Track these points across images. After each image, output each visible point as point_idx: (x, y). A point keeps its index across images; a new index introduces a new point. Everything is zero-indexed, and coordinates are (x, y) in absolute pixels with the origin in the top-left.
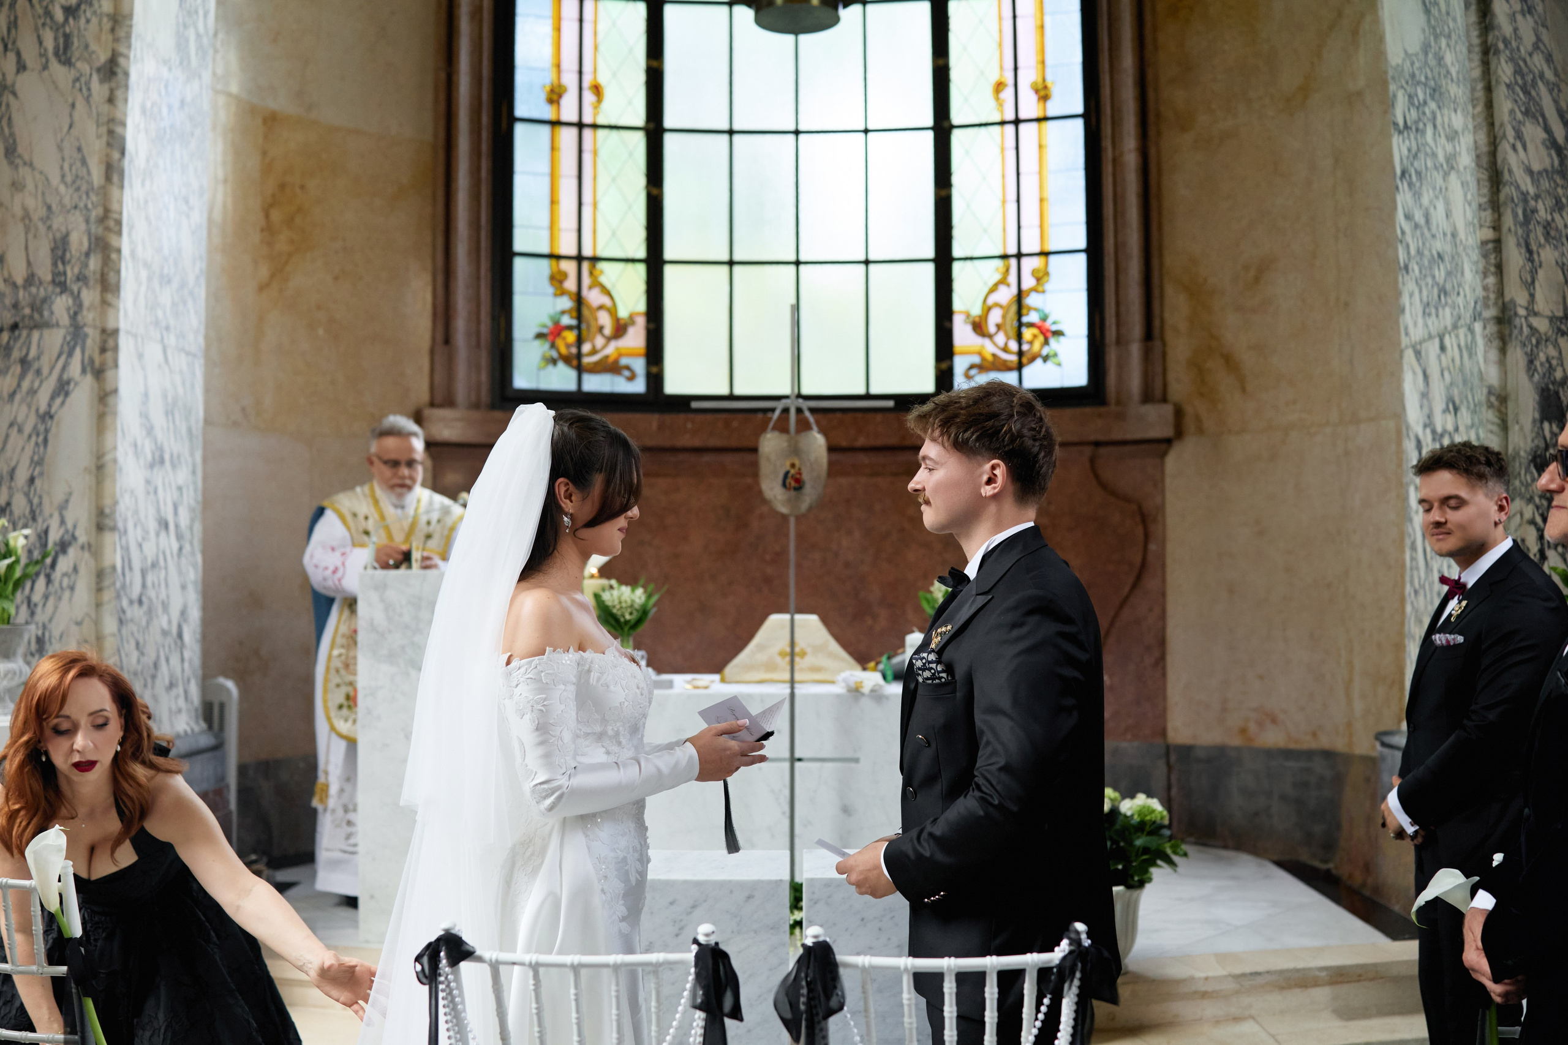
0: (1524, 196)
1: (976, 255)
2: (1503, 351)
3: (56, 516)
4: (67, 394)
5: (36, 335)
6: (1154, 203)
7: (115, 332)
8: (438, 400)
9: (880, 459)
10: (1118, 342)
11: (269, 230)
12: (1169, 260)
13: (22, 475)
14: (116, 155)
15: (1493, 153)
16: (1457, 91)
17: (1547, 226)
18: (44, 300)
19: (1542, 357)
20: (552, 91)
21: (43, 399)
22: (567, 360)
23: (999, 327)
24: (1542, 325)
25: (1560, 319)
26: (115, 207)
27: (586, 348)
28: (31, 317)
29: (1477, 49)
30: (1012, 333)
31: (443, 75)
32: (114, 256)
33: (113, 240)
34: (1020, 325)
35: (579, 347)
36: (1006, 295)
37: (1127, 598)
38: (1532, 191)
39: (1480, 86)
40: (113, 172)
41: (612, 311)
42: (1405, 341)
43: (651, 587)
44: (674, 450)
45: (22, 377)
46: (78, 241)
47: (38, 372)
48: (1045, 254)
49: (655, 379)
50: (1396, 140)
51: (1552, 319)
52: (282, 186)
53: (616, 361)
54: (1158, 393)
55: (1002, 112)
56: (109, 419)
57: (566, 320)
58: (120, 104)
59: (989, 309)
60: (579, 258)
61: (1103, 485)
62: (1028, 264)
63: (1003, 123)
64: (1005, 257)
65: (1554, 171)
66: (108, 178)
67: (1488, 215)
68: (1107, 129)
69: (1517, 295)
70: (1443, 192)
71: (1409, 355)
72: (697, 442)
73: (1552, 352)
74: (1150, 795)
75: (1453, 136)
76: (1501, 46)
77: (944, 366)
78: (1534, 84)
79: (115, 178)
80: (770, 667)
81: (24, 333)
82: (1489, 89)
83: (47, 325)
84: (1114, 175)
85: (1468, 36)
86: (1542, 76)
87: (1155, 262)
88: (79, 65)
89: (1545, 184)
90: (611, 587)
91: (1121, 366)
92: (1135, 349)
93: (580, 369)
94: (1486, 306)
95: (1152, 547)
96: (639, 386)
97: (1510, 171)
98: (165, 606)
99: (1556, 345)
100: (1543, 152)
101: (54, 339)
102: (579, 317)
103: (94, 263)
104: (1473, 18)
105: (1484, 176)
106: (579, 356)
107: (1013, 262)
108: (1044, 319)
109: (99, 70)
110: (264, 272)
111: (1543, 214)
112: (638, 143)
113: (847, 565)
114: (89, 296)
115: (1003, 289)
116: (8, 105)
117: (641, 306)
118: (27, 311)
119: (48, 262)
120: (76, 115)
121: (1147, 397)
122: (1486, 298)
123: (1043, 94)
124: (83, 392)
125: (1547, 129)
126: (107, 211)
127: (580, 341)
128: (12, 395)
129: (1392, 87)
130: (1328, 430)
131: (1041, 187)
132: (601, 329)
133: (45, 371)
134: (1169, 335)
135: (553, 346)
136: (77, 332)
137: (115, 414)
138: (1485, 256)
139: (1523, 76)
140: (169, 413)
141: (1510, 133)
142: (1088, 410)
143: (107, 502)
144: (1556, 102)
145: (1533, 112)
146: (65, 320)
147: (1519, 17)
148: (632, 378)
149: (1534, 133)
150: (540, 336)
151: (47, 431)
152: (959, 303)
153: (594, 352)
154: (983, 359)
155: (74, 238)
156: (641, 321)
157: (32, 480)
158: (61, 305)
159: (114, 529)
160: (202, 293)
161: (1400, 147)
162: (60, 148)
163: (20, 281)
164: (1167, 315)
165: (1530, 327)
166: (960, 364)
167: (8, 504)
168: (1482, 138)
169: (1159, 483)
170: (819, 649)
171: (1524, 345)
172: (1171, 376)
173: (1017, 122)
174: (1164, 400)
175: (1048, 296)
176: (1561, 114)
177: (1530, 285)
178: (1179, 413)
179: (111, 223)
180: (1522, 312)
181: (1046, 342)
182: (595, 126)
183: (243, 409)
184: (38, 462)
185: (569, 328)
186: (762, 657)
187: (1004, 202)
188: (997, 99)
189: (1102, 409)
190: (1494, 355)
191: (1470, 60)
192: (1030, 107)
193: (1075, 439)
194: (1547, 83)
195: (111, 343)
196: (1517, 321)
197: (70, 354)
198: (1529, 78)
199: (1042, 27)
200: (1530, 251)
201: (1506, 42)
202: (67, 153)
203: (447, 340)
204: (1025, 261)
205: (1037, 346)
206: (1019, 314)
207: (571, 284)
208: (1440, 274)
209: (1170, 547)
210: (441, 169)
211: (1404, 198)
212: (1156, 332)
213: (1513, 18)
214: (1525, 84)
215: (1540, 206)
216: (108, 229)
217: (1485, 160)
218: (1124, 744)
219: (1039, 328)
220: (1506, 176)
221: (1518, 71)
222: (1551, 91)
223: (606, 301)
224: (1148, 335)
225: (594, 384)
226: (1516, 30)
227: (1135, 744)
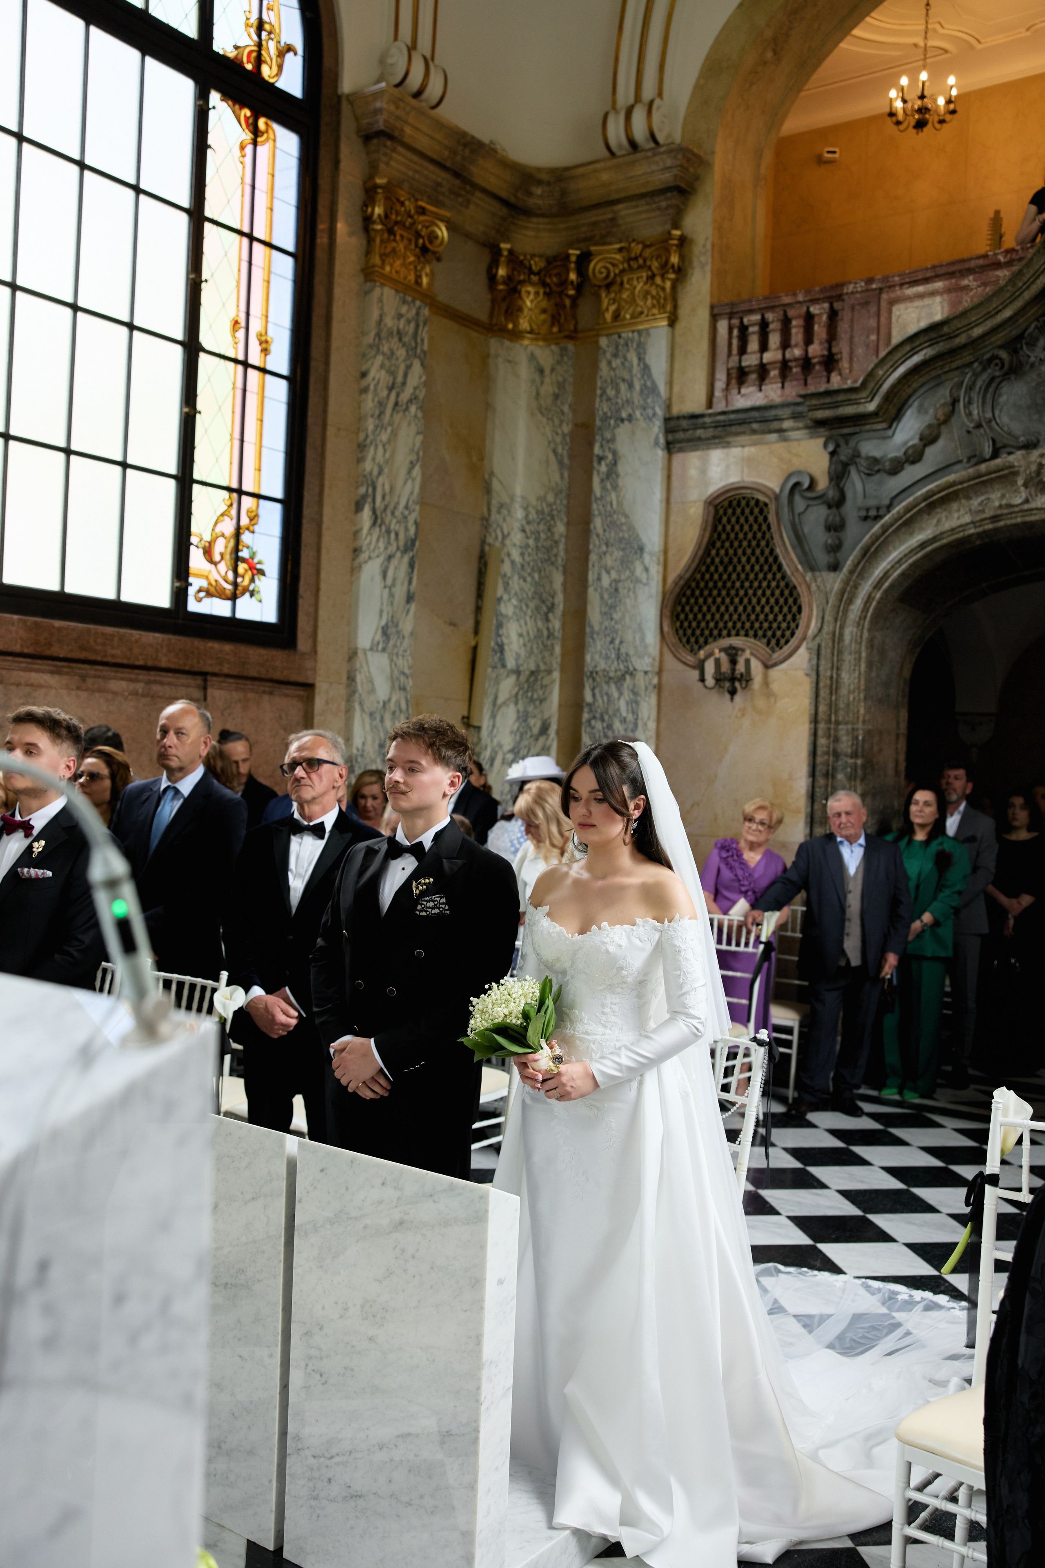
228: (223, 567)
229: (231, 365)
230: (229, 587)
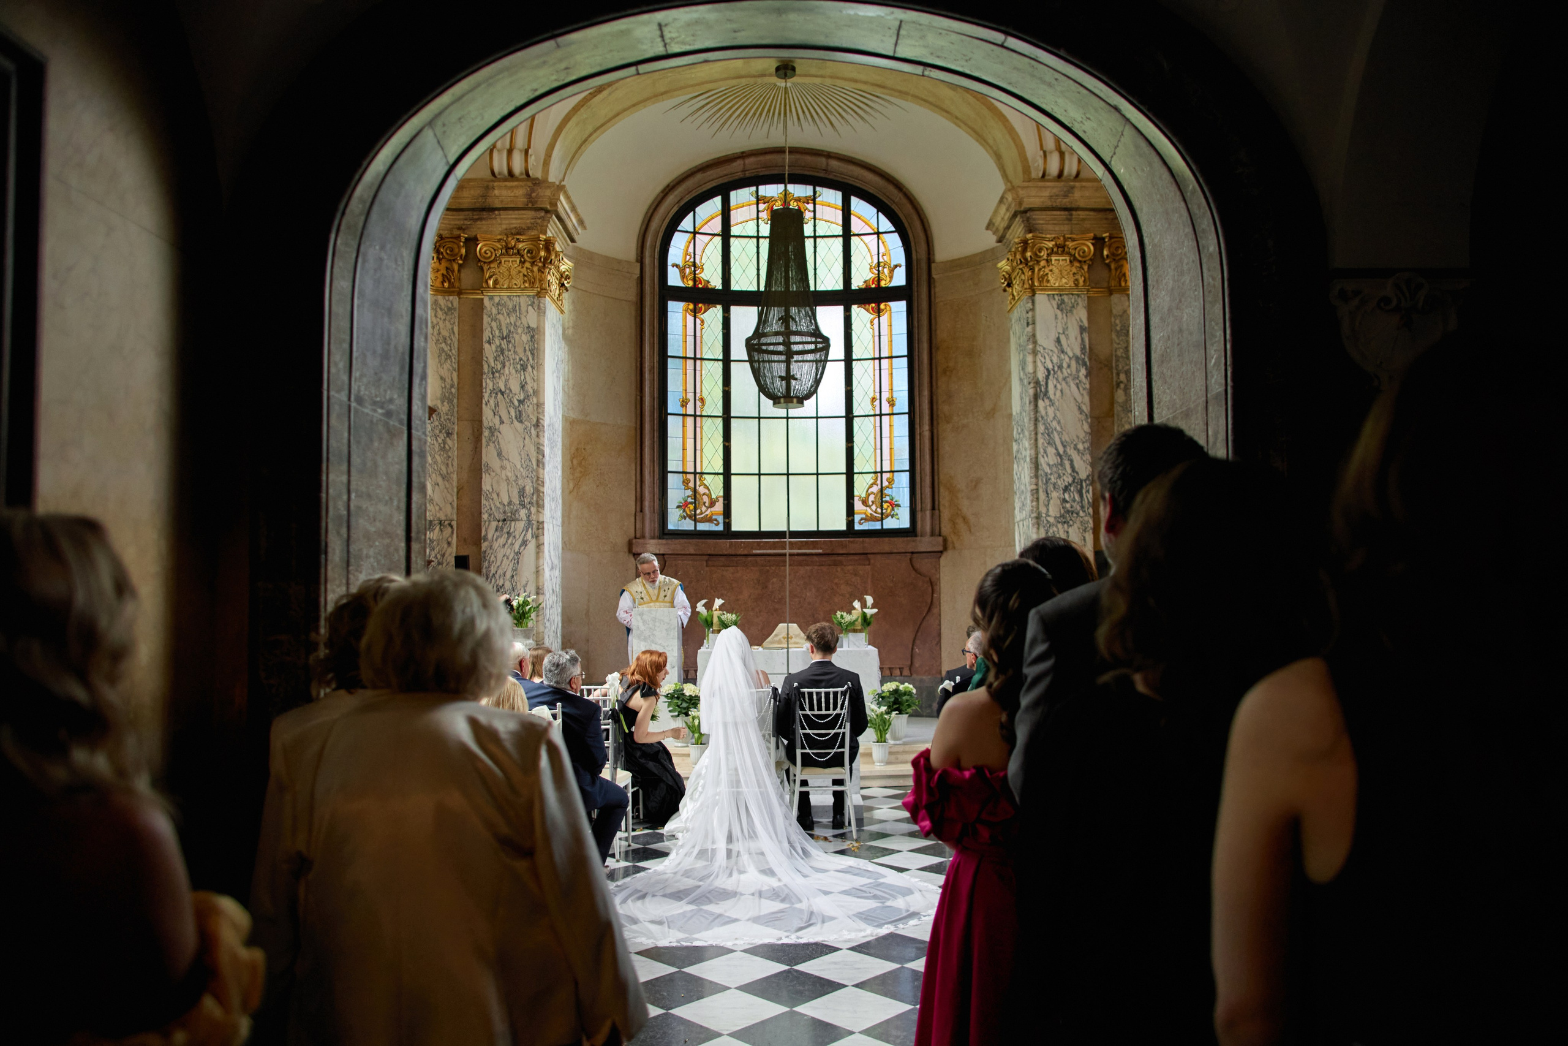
0: (1046, 474)
1: (863, 471)
2: (1038, 529)
3: (522, 589)
4: (526, 545)
5: (513, 523)
6: (936, 453)
7: (543, 522)
8: (638, 536)
9: (823, 559)
10: (921, 511)
11: (573, 468)
12: (942, 477)
13: (508, 575)
14: (541, 457)
15: (1037, 458)
16: (1027, 433)
17: (1054, 484)
18: (516, 511)
19: (1051, 531)
20: (683, 401)
21: (516, 547)
22: (690, 517)
23: (873, 502)
24: (1051, 520)
25: (1058, 518)
26: (541, 476)
27: (698, 511)
28: (511, 517)
29: (1033, 419)
30: (879, 505)
31: (639, 398)
32: (541, 494)
33: (541, 489)
34: (882, 502)
35: (695, 512)
36: (875, 489)
37: (924, 617)
38: (1049, 472)
39: (1033, 433)
40: (540, 463)
41: (709, 496)
42: (1016, 520)
43: (738, 614)
44: (736, 555)
45: (508, 538)
46: (529, 489)
47: (514, 537)
48: (892, 472)
49: (727, 525)
50: (1014, 443)
51: (1055, 518)
52: (577, 449)
53: (711, 517)
54: (937, 532)
55: (874, 410)
56: (541, 554)
57: (690, 500)
58: (541, 438)
59: (869, 495)
60: (695, 473)
61: (915, 570)
62: (885, 476)
63: (875, 415)
64: (875, 473)
65: (1058, 464)
66: (538, 466)
67: (1034, 480)
68: (917, 420)
69: (1043, 510)
70: (1023, 468)
71: (1016, 525)
72: (746, 552)
73: (1055, 529)
74: (909, 684)
75: (1026, 450)
76: (1040, 419)
77: (850, 519)
78: (1052, 432)
79: (541, 466)
80: (780, 642)
81: (508, 523)
82: (1036, 434)
83: (518, 520)
84: (920, 440)
85: (1029, 414)
86: (1055, 429)
87: (936, 478)
88: (526, 423)
89: (1054, 469)
90: (724, 614)
91: (923, 521)
92: (928, 513)
93: (696, 521)
94: (1033, 513)
95: (935, 595)
96: (720, 528)
97: (1041, 465)
98: (554, 621)
99: (1057, 526)
100: (1054, 458)
101: (521, 525)
102: (695, 499)
103: (535, 498)
104: (1032, 407)
105: (1033, 466)
106: (695, 515)
107: (879, 474)
108: (892, 500)
109: (534, 426)
110: (571, 486)
111: (1053, 480)
112: (719, 422)
113: (809, 603)
114: (533, 510)
115: (875, 486)
116: (497, 437)
117: (721, 494)
118: (509, 514)
119: (517, 497)
120: (526, 442)
121: (932, 534)
122: (1032, 510)
123: (892, 402)
124: (532, 545)
125: (1056, 449)
126: (538, 478)
127: (695, 509)
128: (504, 545)
129: (1013, 423)
130: (1001, 549)
131: (891, 443)
132: (705, 503)
133: (517, 537)
134: (942, 508)
135: (684, 511)
136: (529, 521)
137: (543, 552)
138: (1032, 495)
139: (1048, 430)
140: (554, 549)
141: (1042, 451)
142: (908, 538)
143: (541, 584)
144: (1060, 438)
145: (1051, 443)
146: (525, 518)
147: (1048, 408)
148: (717, 524)
149: (1051, 450)
150: (678, 507)
151: (518, 558)
152: (856, 493)
153: (702, 513)
154: (867, 516)
155: (527, 488)
156: (721, 500)
157: (513, 576)
158: (523, 513)
159: (543, 594)
160: (561, 501)
161: (1015, 447)
162: (520, 455)
163: (506, 503)
164: (941, 500)
165: (1047, 520)
166: (857, 518)
167: (503, 585)
168: (1033, 452)
169: (937, 568)
170: (797, 636)
171: (1044, 527)
172: (942, 525)
173: (881, 415)
174: (940, 535)
175: (894, 489)
176: (1062, 443)
177: (1047, 506)
178: (945, 540)
179: (540, 482)
180: (1044, 515)
181: (893, 509)
182: (701, 416)
183: (565, 542)
184: (515, 570)
185: (691, 503)
186: (776, 639)
187: (875, 449)
188: (873, 405)
189: (915, 538)
190: (1035, 530)
191: (1030, 423)
192: (886, 409)
193: (903, 551)
194: (1057, 432)
195: (541, 526)
196: (1042, 519)
197: (527, 531)
198: (1050, 430)
199: (892, 374)
200: (1047, 494)
201: (1042, 417)
202: (523, 456)
203: (641, 511)
204: (884, 474)
205: (889, 511)
206: (882, 497)
207: (691, 485)
208: (1023, 497)
209: (942, 595)
210: (639, 437)
211: (1015, 466)
212: (936, 506)
213: (1046, 408)
214: (1049, 433)
215: (1052, 477)
216: (539, 484)
217: (1034, 460)
218: (924, 677)
219: (890, 503)
220: (1040, 467)
221: (1046, 428)
222: (1059, 435)
223: (707, 491)
224: (933, 508)
225: (702, 527)
226: (1046, 413)
227: (929, 677)
228: (874, 507)
229: (872, 418)
230: (880, 516)
